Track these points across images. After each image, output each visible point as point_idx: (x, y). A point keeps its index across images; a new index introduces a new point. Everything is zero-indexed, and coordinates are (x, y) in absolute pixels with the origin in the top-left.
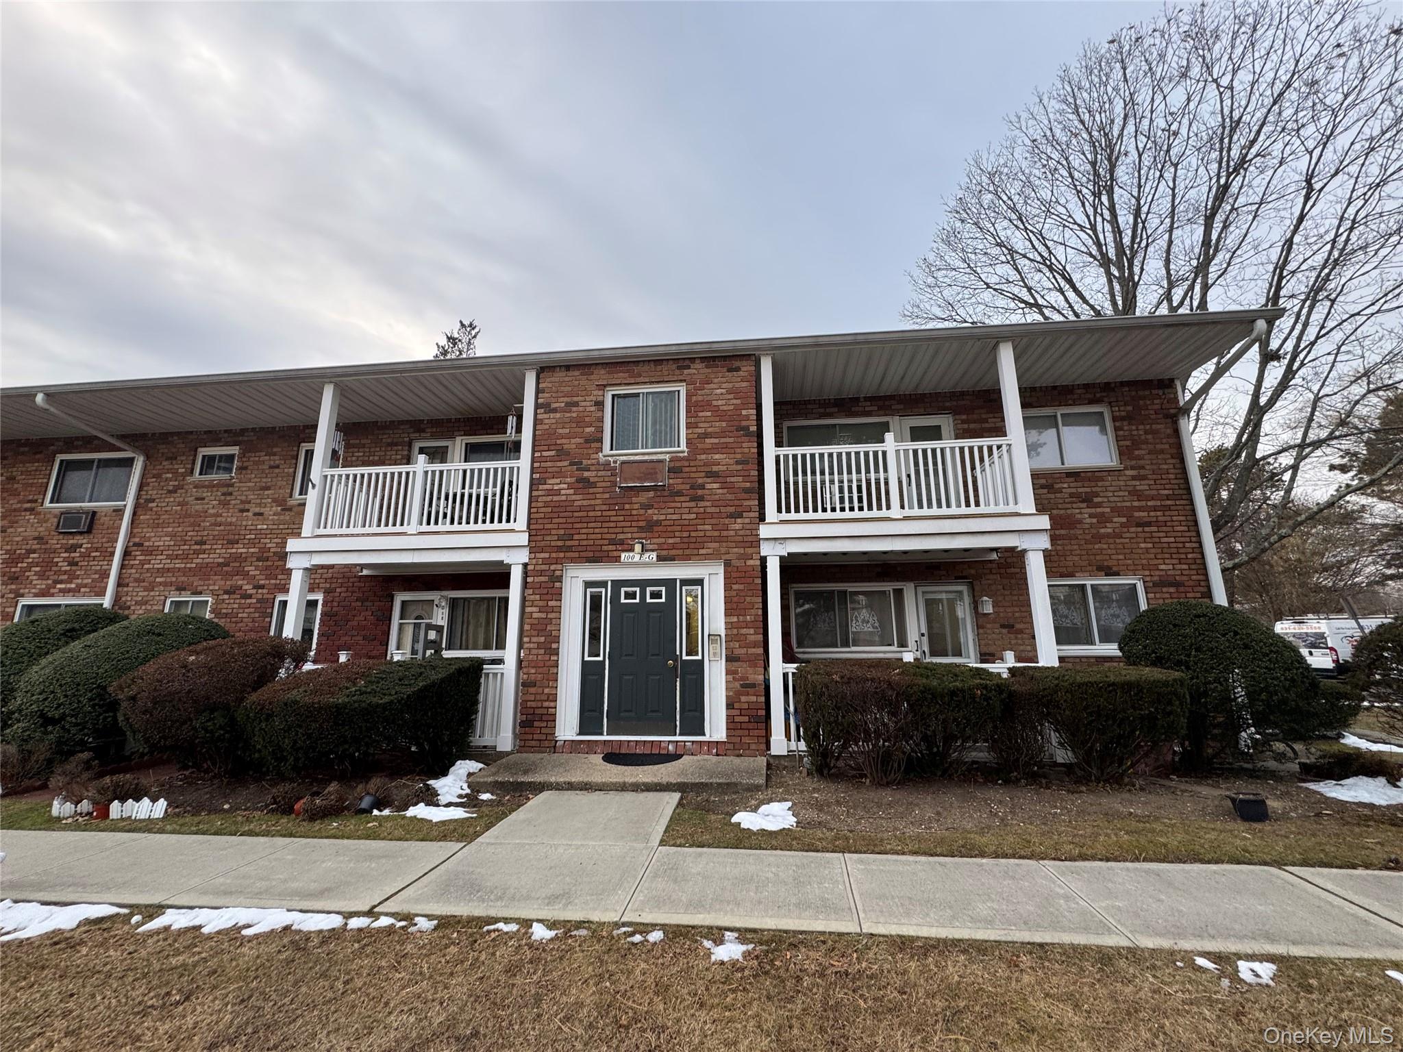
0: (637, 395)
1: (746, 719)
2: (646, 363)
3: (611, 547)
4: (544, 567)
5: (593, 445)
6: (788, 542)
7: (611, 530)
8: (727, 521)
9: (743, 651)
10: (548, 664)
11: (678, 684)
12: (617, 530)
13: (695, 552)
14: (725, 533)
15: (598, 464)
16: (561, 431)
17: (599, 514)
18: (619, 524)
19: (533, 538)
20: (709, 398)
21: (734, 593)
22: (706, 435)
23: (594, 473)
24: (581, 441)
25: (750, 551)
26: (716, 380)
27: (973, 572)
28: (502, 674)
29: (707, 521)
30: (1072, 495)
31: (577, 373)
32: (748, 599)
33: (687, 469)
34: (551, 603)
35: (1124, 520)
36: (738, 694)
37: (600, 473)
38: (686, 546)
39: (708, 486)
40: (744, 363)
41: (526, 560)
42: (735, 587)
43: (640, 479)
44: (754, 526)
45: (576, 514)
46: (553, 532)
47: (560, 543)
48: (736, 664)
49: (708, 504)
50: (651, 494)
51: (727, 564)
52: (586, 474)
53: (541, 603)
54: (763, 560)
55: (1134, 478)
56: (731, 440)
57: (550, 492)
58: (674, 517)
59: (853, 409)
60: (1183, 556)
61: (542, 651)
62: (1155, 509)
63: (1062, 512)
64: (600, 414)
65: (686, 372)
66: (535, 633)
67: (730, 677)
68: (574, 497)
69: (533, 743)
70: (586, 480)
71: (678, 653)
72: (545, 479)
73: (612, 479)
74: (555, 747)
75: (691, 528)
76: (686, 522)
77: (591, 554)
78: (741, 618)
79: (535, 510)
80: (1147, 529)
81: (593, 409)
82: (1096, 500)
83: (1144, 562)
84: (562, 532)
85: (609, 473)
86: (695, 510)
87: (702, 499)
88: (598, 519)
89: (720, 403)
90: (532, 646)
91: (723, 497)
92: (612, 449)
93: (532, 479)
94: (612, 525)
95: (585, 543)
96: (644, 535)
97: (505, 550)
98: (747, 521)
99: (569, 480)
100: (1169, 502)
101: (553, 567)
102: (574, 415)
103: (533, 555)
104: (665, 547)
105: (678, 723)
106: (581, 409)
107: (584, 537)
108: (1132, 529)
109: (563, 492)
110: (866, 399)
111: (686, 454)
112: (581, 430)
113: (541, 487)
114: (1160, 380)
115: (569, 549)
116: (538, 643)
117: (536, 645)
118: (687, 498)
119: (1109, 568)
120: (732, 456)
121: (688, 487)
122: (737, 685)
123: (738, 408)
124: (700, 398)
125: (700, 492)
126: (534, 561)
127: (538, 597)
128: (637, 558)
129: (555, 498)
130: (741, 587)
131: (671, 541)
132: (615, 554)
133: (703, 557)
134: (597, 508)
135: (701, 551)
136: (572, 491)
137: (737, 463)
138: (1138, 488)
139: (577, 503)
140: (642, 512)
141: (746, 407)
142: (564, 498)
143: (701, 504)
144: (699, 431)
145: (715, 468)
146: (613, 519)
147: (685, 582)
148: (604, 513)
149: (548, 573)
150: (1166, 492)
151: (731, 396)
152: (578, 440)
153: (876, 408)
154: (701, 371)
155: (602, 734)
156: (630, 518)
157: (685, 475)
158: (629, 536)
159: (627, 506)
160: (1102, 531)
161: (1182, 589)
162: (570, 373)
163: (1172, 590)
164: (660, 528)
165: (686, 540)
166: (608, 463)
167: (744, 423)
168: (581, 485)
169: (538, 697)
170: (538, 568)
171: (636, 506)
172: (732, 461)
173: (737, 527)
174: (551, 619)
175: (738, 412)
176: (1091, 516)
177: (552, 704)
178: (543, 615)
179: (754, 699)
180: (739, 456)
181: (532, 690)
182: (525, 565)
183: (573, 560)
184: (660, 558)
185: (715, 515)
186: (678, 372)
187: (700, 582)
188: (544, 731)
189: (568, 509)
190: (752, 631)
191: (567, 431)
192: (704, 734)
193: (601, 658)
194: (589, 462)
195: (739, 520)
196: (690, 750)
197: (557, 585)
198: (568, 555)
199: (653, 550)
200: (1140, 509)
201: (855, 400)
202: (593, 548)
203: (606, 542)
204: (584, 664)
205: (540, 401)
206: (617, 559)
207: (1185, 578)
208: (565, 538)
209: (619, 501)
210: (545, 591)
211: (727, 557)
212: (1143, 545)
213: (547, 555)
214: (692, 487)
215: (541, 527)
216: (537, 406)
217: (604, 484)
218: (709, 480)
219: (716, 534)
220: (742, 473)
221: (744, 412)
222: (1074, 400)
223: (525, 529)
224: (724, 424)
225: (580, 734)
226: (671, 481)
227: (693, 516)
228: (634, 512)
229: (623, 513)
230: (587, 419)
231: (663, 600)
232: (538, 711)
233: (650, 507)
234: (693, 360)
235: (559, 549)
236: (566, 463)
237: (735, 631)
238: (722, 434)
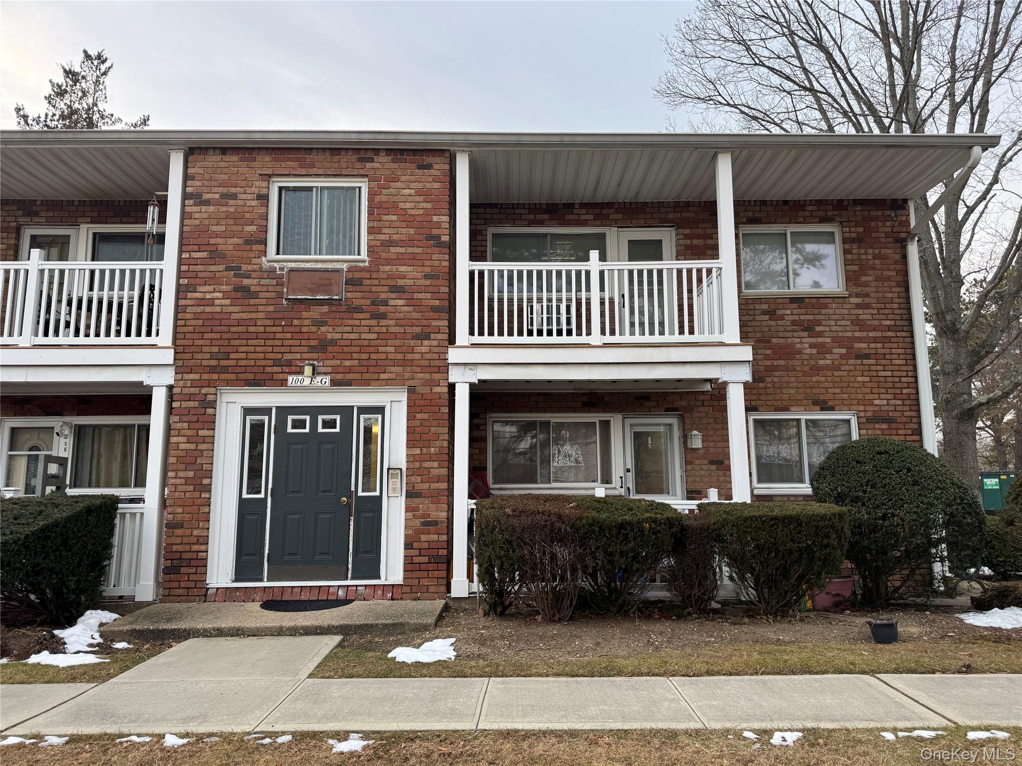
0: (310, 189)
1: (426, 559)
2: (321, 152)
3: (275, 369)
4: (193, 390)
5: (254, 247)
6: (479, 368)
7: (276, 349)
8: (412, 343)
9: (425, 486)
10: (198, 502)
11: (352, 523)
12: (283, 349)
13: (376, 376)
14: (409, 356)
15: (261, 270)
16: (214, 228)
17: (262, 329)
18: (286, 343)
19: (179, 356)
20: (395, 199)
21: (418, 423)
22: (391, 243)
23: (255, 281)
24: (241, 241)
25: (436, 376)
26: (403, 178)
27: (684, 403)
28: (142, 514)
29: (390, 342)
30: (794, 323)
31: (235, 158)
32: (433, 429)
33: (368, 282)
34: (201, 433)
35: (844, 351)
36: (418, 532)
37: (263, 282)
38: (364, 369)
39: (392, 302)
40: (437, 159)
41: (172, 382)
42: (419, 416)
43: (311, 291)
44: (442, 350)
45: (233, 329)
46: (205, 349)
47: (213, 363)
48: (417, 500)
49: (392, 322)
50: (325, 309)
51: (411, 391)
52: (246, 282)
53: (190, 432)
54: (452, 387)
55: (858, 306)
56: (420, 250)
57: (202, 302)
58: (352, 336)
59: (567, 217)
60: (898, 391)
61: (191, 488)
62: (875, 340)
63: (782, 341)
64: (263, 210)
65: (368, 165)
66: (183, 467)
67: (410, 515)
68: (231, 309)
69: (180, 591)
70: (246, 290)
71: (353, 489)
72: (195, 286)
73: (278, 288)
74: (206, 595)
75: (372, 349)
76: (366, 343)
77: (251, 376)
78: (425, 450)
79: (182, 323)
80: (865, 362)
81: (254, 203)
82: (818, 329)
83: (860, 396)
84: (216, 349)
85: (274, 282)
86: (376, 329)
87: (384, 316)
88: (260, 336)
89: (408, 205)
90: (178, 481)
91: (408, 316)
92: (278, 253)
93: (178, 285)
94: (277, 342)
95: (243, 363)
96: (315, 356)
97: (145, 369)
98: (435, 343)
99: (224, 288)
100: (890, 334)
101: (204, 391)
102: (232, 209)
103: (180, 376)
104: (341, 370)
105: (350, 566)
106: (240, 203)
107: (243, 356)
108: (852, 362)
109: (217, 302)
110: (583, 205)
111: (367, 264)
112: (239, 228)
113: (189, 295)
114: (894, 201)
115: (225, 369)
116: (186, 478)
117: (183, 481)
118: (368, 315)
119: (824, 402)
120: (420, 269)
121: (368, 302)
122: (417, 522)
123: (428, 214)
124: (384, 198)
125: (382, 309)
126: (181, 383)
127: (186, 425)
128: (307, 382)
129: (208, 309)
130: (426, 416)
131: (347, 363)
132: (281, 376)
133: (384, 383)
134: (259, 323)
135: (383, 376)
136: (228, 302)
137: (426, 277)
138: (861, 317)
139: (234, 316)
140: (314, 329)
141: (437, 212)
142: (218, 309)
143: (384, 322)
144: (383, 237)
145: (400, 282)
146: (278, 336)
147: (363, 410)
148: (268, 329)
149: (198, 397)
150: (888, 323)
151: (421, 198)
152: (235, 240)
153: (592, 217)
154: (387, 165)
155: (261, 580)
156: (300, 336)
157: (365, 288)
158: (298, 356)
159: (296, 322)
160: (821, 362)
161: (894, 426)
162: (226, 158)
163: (884, 426)
164: (336, 349)
165: (364, 363)
166: (273, 270)
167: (435, 232)
168: (239, 295)
169: (186, 540)
170: (186, 391)
171: (306, 322)
172: (419, 275)
173: (423, 349)
174: (202, 451)
175: (428, 218)
176: (812, 346)
177: (203, 548)
178: (193, 446)
179: (435, 537)
180: (428, 269)
181: (179, 532)
182: (170, 388)
183: (229, 383)
184: (334, 383)
185: (399, 336)
186: (358, 165)
187: (380, 410)
188: (192, 577)
189: (224, 322)
190: (436, 464)
191: (223, 228)
192: (379, 578)
193: (262, 496)
194: (250, 267)
195: (426, 342)
196: (361, 594)
197: (210, 411)
198: (224, 376)
199: (326, 374)
200: (860, 339)
201: (570, 206)
202: (254, 370)
203: (270, 362)
204: (242, 502)
205: (189, 190)
206: (283, 383)
207: (898, 414)
208: (220, 356)
209: (287, 315)
210: (195, 418)
211: (412, 383)
212: (860, 379)
213: (197, 376)
214: (373, 303)
215: (190, 342)
216: (185, 196)
217: (267, 295)
218: (393, 295)
219: (400, 356)
220: (431, 289)
221: (435, 218)
222: (805, 217)
223: (170, 344)
224: (412, 231)
225: (237, 580)
226: (349, 295)
227: (374, 336)
228: (304, 329)
229: (292, 329)
230: (247, 215)
231: (338, 430)
232: (185, 556)
233: (324, 323)
234: (376, 151)
235: (213, 369)
236: (221, 267)
237: (417, 464)
238: (409, 242)
